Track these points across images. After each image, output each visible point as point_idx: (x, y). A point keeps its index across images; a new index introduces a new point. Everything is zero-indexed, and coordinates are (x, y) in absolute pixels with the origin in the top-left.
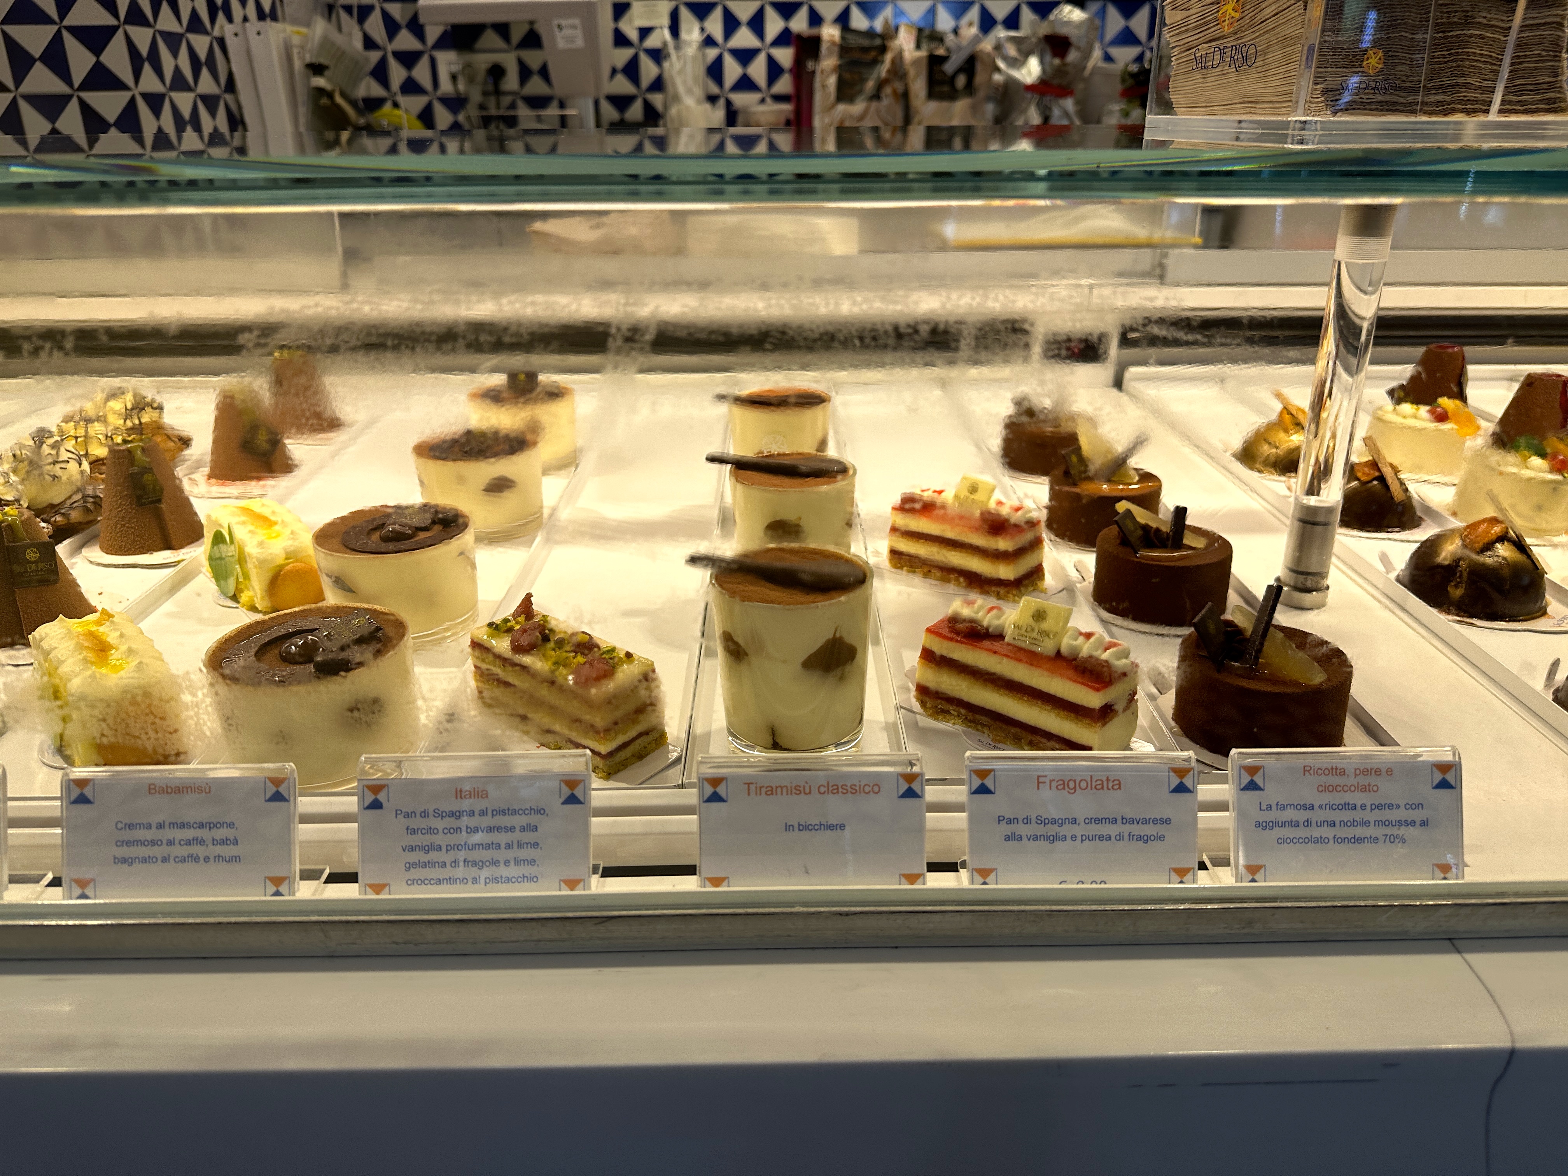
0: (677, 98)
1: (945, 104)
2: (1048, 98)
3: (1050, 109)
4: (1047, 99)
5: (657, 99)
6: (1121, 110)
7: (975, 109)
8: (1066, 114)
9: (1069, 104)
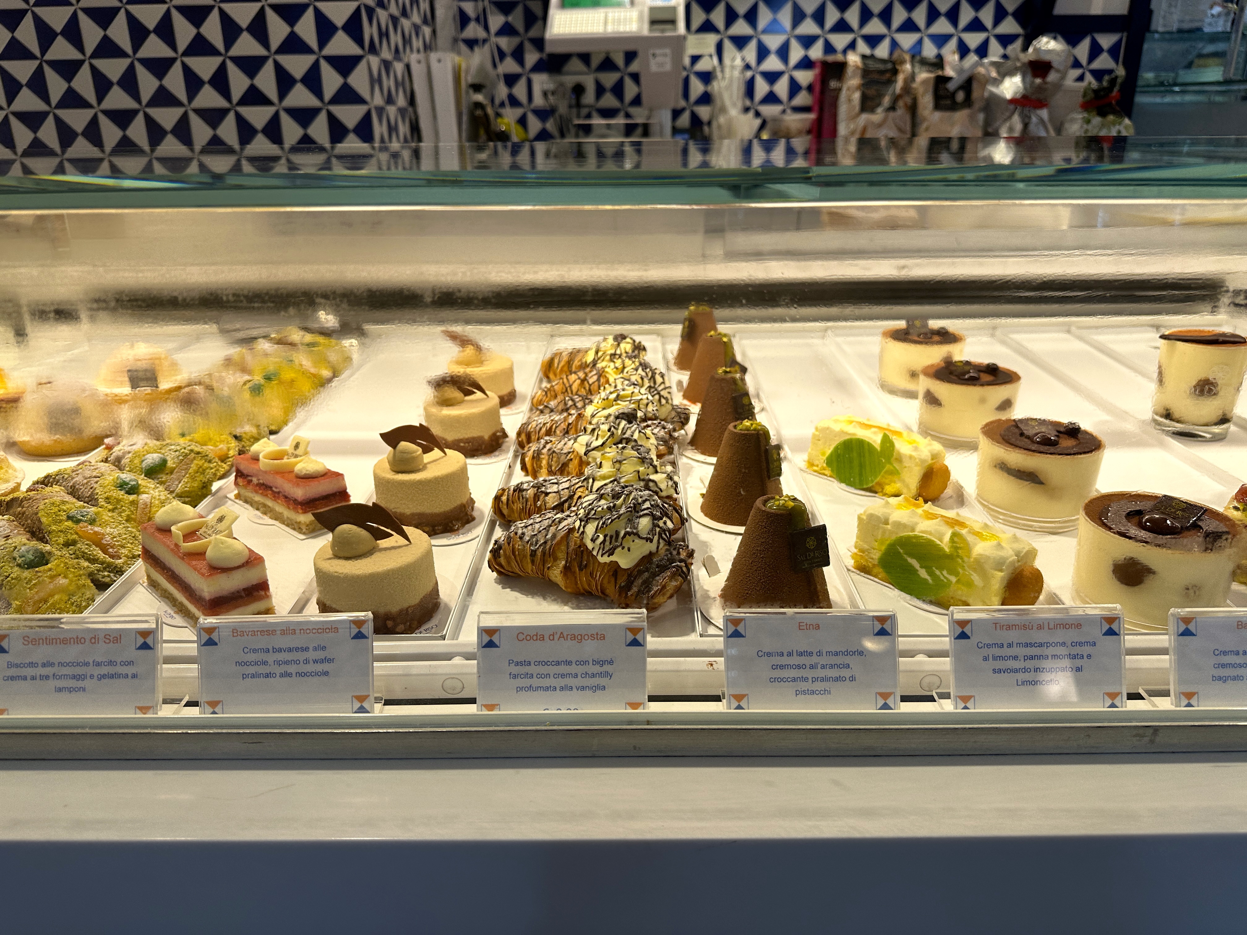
0: (723, 110)
1: (947, 114)
2: (1028, 109)
3: (1030, 117)
4: (1026, 110)
5: (704, 112)
6: (1084, 118)
7: (972, 118)
8: (1042, 121)
9: (1044, 113)
